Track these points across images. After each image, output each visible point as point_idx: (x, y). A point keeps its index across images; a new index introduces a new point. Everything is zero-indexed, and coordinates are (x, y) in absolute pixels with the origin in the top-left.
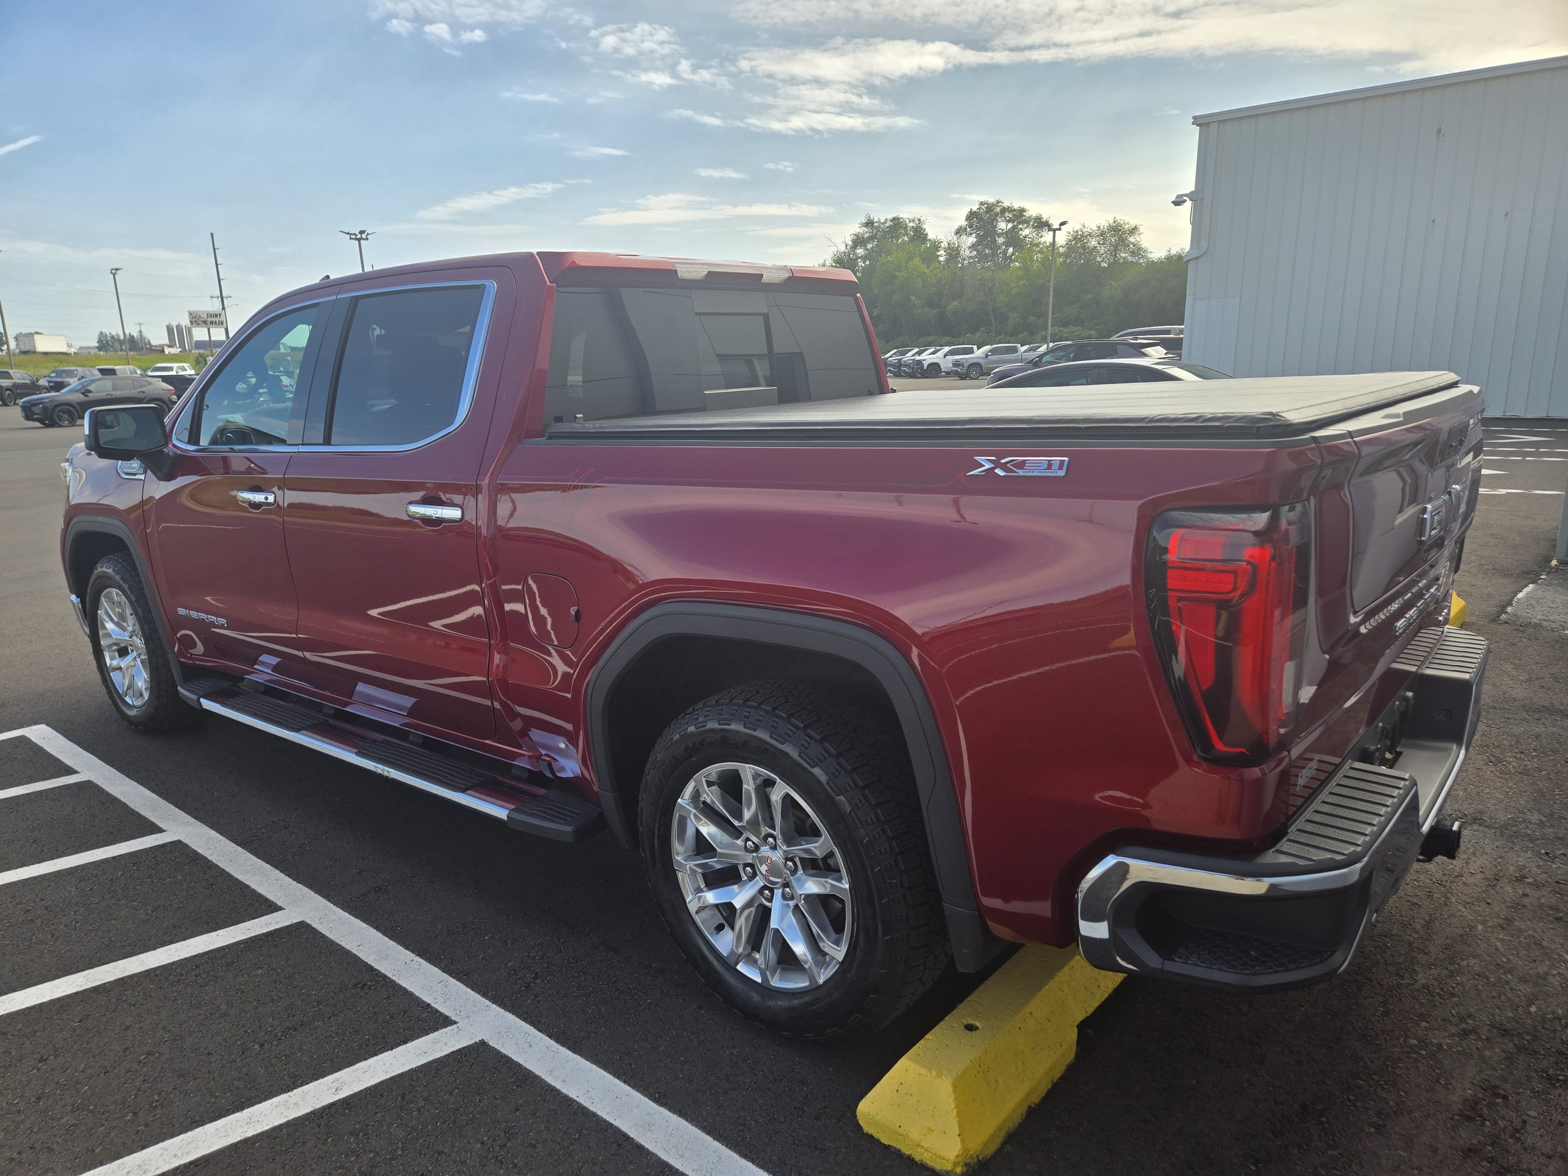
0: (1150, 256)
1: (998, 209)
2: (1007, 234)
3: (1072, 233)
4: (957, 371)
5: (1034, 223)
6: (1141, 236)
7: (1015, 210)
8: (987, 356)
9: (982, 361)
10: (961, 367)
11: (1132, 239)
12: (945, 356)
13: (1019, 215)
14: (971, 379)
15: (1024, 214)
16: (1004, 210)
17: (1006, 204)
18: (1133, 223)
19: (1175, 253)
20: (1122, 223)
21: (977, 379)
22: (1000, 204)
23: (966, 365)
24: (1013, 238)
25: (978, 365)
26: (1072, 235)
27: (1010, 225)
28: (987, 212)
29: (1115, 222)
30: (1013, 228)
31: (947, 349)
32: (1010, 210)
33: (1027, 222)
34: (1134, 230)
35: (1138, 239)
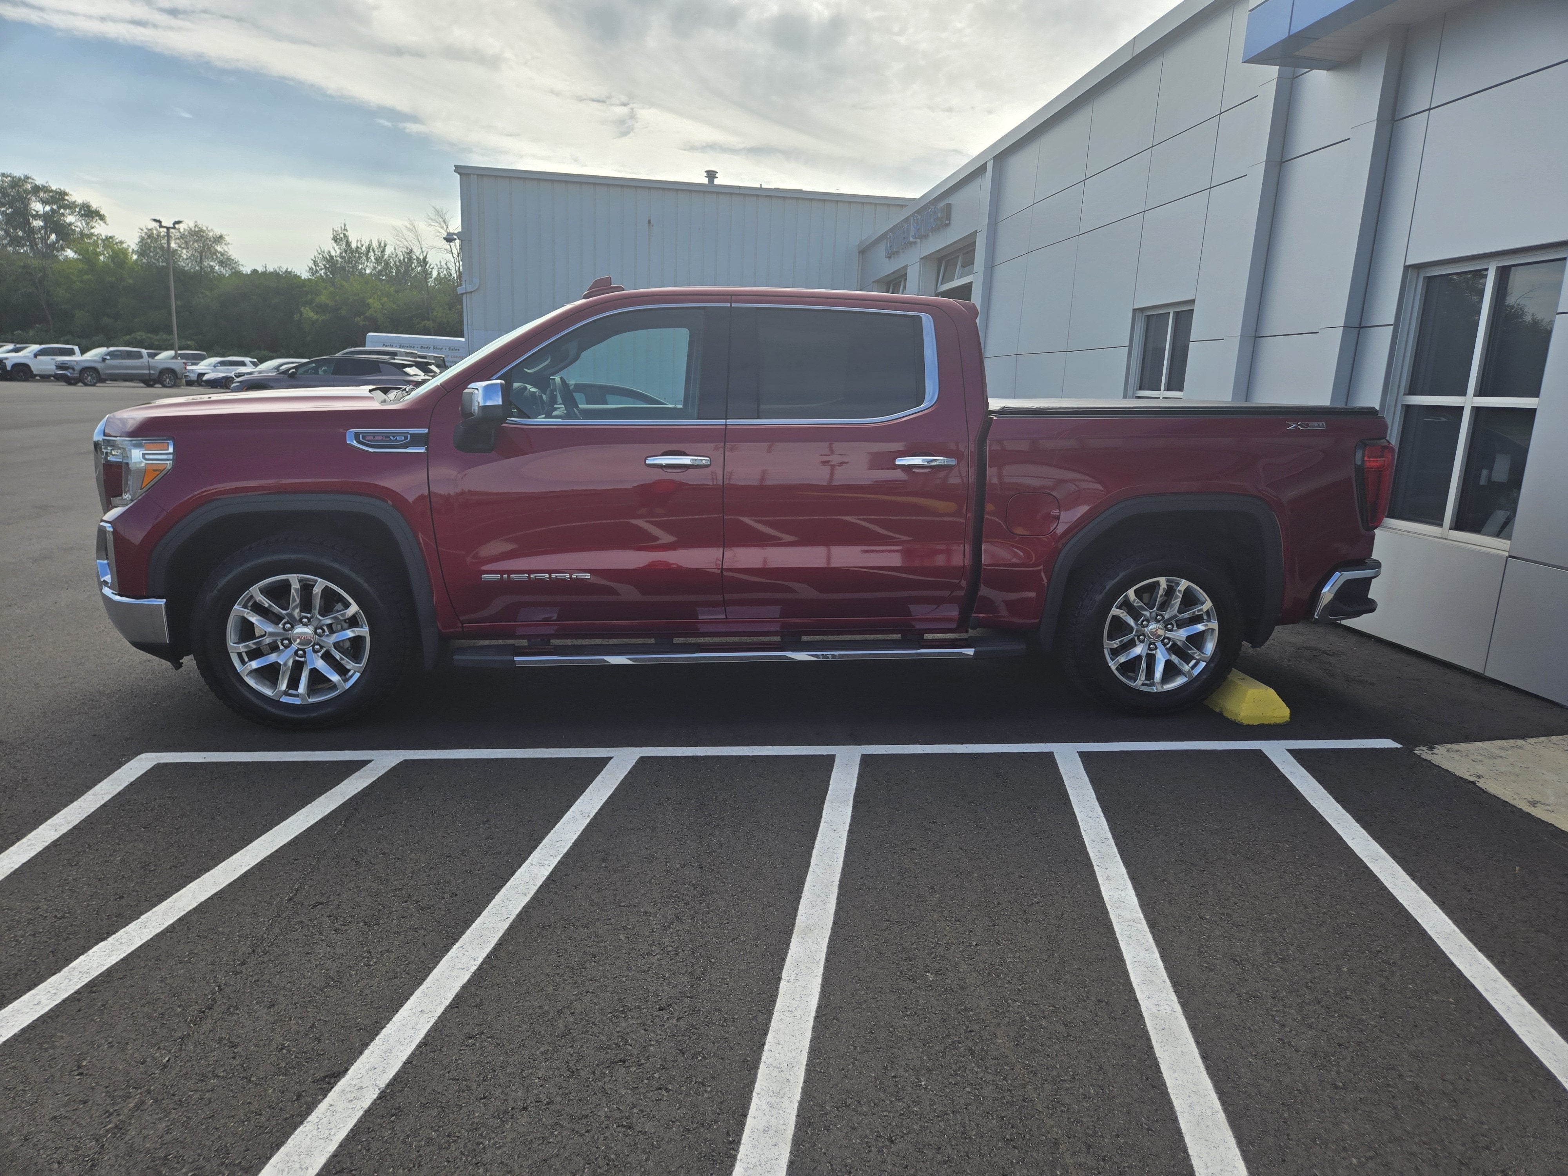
0: (241, 268)
1: (29, 187)
2: (46, 217)
3: (145, 230)
4: (65, 375)
5: (80, 210)
6: (229, 246)
7: (52, 191)
8: (104, 360)
9: (99, 366)
10: (71, 371)
11: (219, 248)
12: (36, 356)
13: (58, 198)
14: (86, 385)
15: (66, 198)
16: (36, 189)
17: (39, 182)
18: (218, 231)
19: (272, 270)
20: (205, 228)
21: (94, 385)
22: (30, 181)
23: (78, 368)
24: (53, 222)
25: (93, 369)
26: (146, 233)
27: (48, 208)
28: (12, 187)
29: (196, 226)
30: (52, 210)
31: (36, 347)
32: (46, 189)
33: (72, 206)
34: (220, 239)
35: (226, 249)
